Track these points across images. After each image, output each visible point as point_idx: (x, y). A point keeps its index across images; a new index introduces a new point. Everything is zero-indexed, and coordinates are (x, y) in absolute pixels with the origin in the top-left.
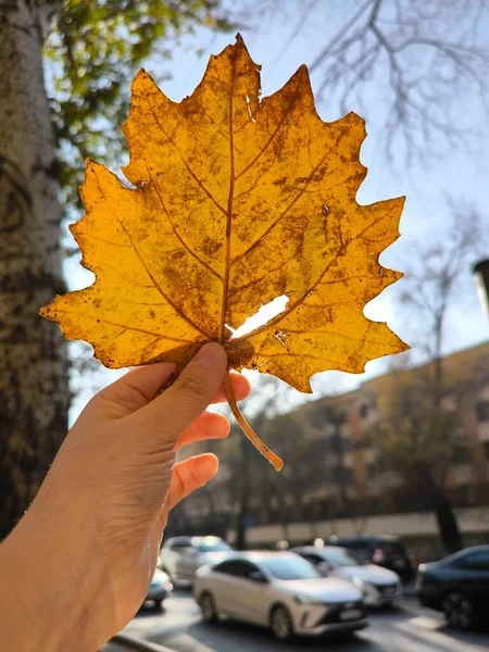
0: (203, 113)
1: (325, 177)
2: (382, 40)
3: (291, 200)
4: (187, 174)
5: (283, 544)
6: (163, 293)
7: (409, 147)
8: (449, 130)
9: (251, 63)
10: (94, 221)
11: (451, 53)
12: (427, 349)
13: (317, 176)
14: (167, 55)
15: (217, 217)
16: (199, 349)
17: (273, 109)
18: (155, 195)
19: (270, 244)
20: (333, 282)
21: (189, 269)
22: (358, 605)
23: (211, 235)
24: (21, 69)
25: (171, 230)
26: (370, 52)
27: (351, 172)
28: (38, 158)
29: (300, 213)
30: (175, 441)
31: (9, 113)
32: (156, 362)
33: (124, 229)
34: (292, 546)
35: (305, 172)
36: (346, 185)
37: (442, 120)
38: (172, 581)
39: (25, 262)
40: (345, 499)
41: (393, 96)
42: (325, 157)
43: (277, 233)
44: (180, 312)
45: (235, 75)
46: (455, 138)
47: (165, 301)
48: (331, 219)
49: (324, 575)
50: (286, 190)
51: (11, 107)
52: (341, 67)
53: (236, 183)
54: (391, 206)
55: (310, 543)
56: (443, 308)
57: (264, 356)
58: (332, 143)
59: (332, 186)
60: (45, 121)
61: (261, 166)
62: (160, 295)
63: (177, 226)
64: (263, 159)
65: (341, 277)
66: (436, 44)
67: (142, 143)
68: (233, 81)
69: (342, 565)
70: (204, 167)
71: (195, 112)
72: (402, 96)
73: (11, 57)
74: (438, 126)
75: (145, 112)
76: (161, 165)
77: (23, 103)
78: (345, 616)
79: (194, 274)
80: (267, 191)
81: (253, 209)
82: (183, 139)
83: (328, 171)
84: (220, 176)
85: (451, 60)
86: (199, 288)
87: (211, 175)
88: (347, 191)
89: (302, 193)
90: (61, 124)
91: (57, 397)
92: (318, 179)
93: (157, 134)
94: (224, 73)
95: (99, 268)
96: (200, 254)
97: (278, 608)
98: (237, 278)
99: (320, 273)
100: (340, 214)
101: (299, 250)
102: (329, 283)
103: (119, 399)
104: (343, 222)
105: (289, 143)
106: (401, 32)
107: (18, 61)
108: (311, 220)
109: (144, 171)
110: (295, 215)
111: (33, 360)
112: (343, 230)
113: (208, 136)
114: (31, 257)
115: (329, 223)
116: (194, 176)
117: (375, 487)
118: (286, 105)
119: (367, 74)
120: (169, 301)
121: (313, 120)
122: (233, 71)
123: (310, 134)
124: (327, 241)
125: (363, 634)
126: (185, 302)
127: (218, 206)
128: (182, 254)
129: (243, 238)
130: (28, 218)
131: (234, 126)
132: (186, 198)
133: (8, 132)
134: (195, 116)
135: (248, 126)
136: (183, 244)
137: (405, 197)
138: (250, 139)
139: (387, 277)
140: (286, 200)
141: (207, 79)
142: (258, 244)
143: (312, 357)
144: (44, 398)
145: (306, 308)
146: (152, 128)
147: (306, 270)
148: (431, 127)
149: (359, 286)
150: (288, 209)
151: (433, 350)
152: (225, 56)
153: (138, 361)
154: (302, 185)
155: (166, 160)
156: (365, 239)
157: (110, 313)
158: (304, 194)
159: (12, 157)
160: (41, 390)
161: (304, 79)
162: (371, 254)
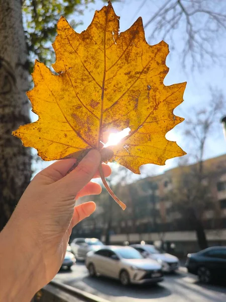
0: (91, 39)
1: (149, 72)
2: (183, 9)
3: (132, 82)
4: (83, 68)
5: (127, 243)
6: (71, 126)
7: (193, 62)
8: (212, 55)
9: (115, 15)
10: (38, 91)
11: (215, 17)
12: (196, 157)
13: (145, 71)
14: (81, 12)
15: (97, 90)
16: (87, 152)
17: (125, 38)
18: (68, 78)
19: (122, 103)
20: (151, 122)
21: (83, 114)
22: (160, 271)
23: (94, 98)
24: (11, 16)
25: (75, 95)
26: (178, 15)
27: (161, 69)
28: (19, 59)
29: (137, 89)
30: (75, 196)
31: (6, 37)
32: (67, 158)
33: (53, 94)
34: (130, 244)
35: (140, 69)
36: (159, 75)
37: (210, 50)
38: (76, 258)
39: (12, 109)
40: (155, 224)
41: (187, 37)
42: (149, 62)
43: (126, 98)
44: (79, 134)
45: (107, 21)
46: (215, 59)
47: (72, 129)
48: (151, 92)
49: (145, 257)
50: (131, 77)
51: (6, 34)
52: (163, 22)
53: (107, 73)
54: (179, 86)
55: (139, 243)
56: (205, 138)
57: (118, 156)
58: (153, 55)
59: (152, 76)
60: (23, 42)
61: (119, 65)
62: (69, 126)
63: (78, 93)
64: (120, 62)
65: (155, 119)
66: (209, 12)
67: (62, 53)
68: (106, 24)
69: (153, 253)
70: (91, 65)
71: (88, 38)
72: (192, 37)
73: (7, 10)
74: (207, 52)
75: (64, 37)
76: (70, 64)
77: (12, 33)
78: (153, 276)
79: (86, 117)
80: (121, 78)
81: (114, 86)
82: (82, 51)
83: (150, 69)
84: (99, 70)
85: (215, 21)
86: (88, 123)
87: (95, 69)
88: (159, 79)
89: (137, 79)
90: (30, 43)
91: (25, 172)
92: (146, 72)
93: (69, 48)
94: (102, 20)
95: (40, 113)
96: (89, 107)
97: (124, 271)
98: (106, 119)
99: (145, 118)
100: (156, 90)
101: (136, 106)
102: (150, 122)
103: (49, 175)
104: (157, 93)
105: (132, 55)
106: (193, 6)
107: (10, 12)
108: (142, 92)
109: (63, 66)
110: (135, 89)
111: (15, 155)
112: (157, 97)
113: (94, 50)
114: (15, 107)
115: (150, 94)
116: (87, 69)
117: (169, 219)
118: (131, 36)
119: (175, 26)
120: (74, 129)
121: (144, 44)
122: (106, 19)
123: (142, 51)
124: (149, 102)
125: (162, 284)
126: (81, 130)
127: (98, 84)
128: (80, 107)
129: (109, 100)
130: (13, 88)
131: (106, 46)
132: (83, 80)
133: (5, 46)
134: (88, 40)
135: (113, 46)
136: (81, 102)
137: (186, 82)
138: (114, 52)
139: (177, 120)
140: (130, 82)
141: (94, 22)
142: (116, 103)
143: (140, 157)
144: (20, 173)
145: (138, 134)
146: (67, 46)
147: (139, 116)
148: (204, 52)
149: (164, 124)
150: (131, 87)
151: (199, 157)
152: (103, 11)
153: (58, 158)
154: (138, 75)
155: (73, 61)
156: (167, 102)
157: (45, 134)
158: (139, 80)
159: (6, 58)
160: (18, 169)
161: (141, 24)
162: (170, 109)
